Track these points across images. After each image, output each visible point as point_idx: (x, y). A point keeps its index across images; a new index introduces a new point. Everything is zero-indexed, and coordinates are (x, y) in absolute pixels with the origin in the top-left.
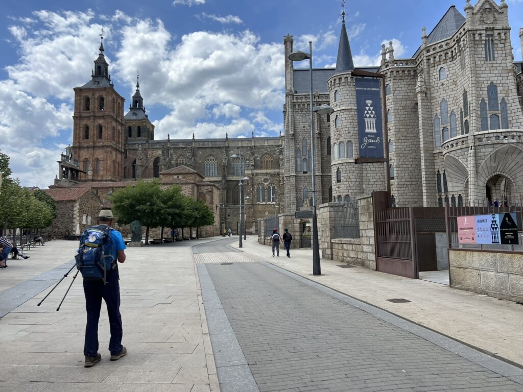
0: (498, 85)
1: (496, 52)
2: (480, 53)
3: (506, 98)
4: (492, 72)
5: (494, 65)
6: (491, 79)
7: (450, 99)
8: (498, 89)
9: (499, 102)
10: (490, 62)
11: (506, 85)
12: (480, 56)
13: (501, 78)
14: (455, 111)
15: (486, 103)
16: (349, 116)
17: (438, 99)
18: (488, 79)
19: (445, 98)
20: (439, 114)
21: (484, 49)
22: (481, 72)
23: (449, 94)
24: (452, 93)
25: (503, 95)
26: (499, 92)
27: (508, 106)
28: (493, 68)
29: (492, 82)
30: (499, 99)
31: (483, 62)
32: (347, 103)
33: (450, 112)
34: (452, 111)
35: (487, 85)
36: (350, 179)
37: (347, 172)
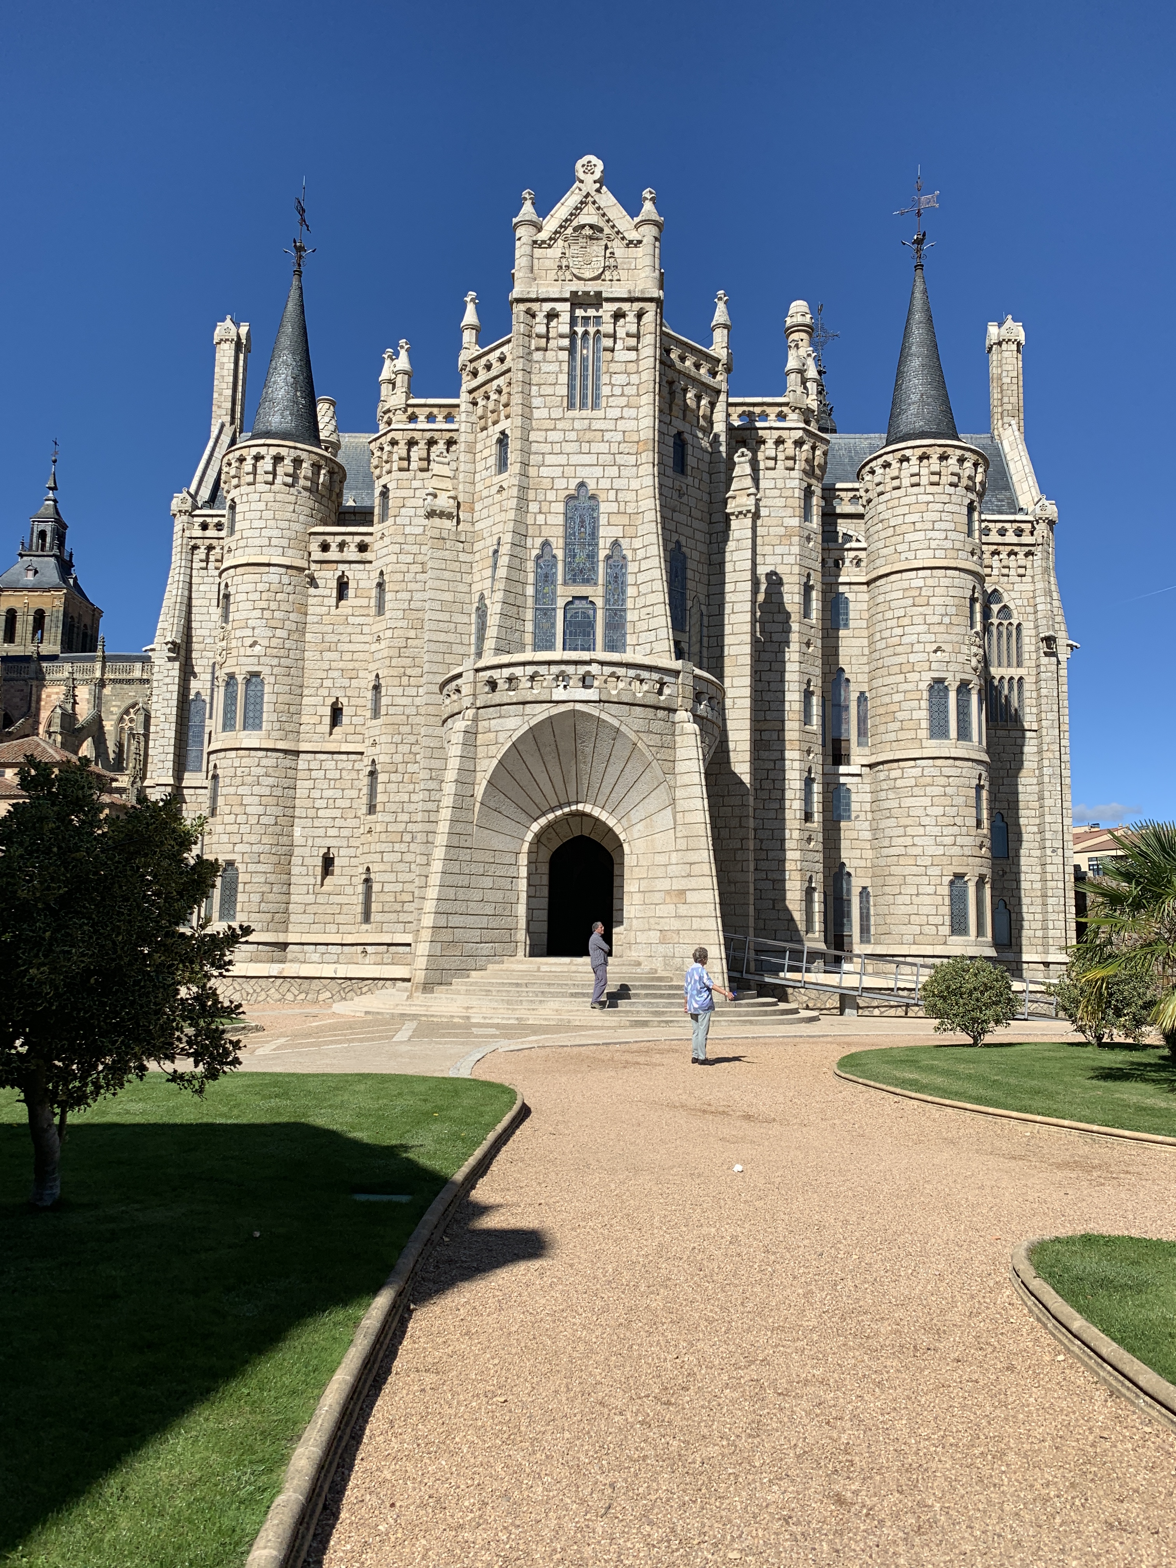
0: (602, 496)
1: (605, 379)
2: (551, 379)
3: (624, 543)
4: (585, 447)
5: (596, 425)
6: (582, 472)
8: (603, 507)
9: (602, 554)
10: (585, 413)
11: (631, 496)
12: (549, 390)
13: (613, 471)
15: (554, 557)
16: (260, 587)
17: (488, 542)
18: (570, 471)
20: (486, 593)
21: (565, 366)
22: (547, 448)
25: (617, 532)
26: (603, 520)
27: (630, 570)
28: (589, 436)
29: (582, 485)
30: (601, 545)
31: (557, 413)
32: (257, 542)
35: (563, 494)
36: (242, 804)
37: (238, 781)
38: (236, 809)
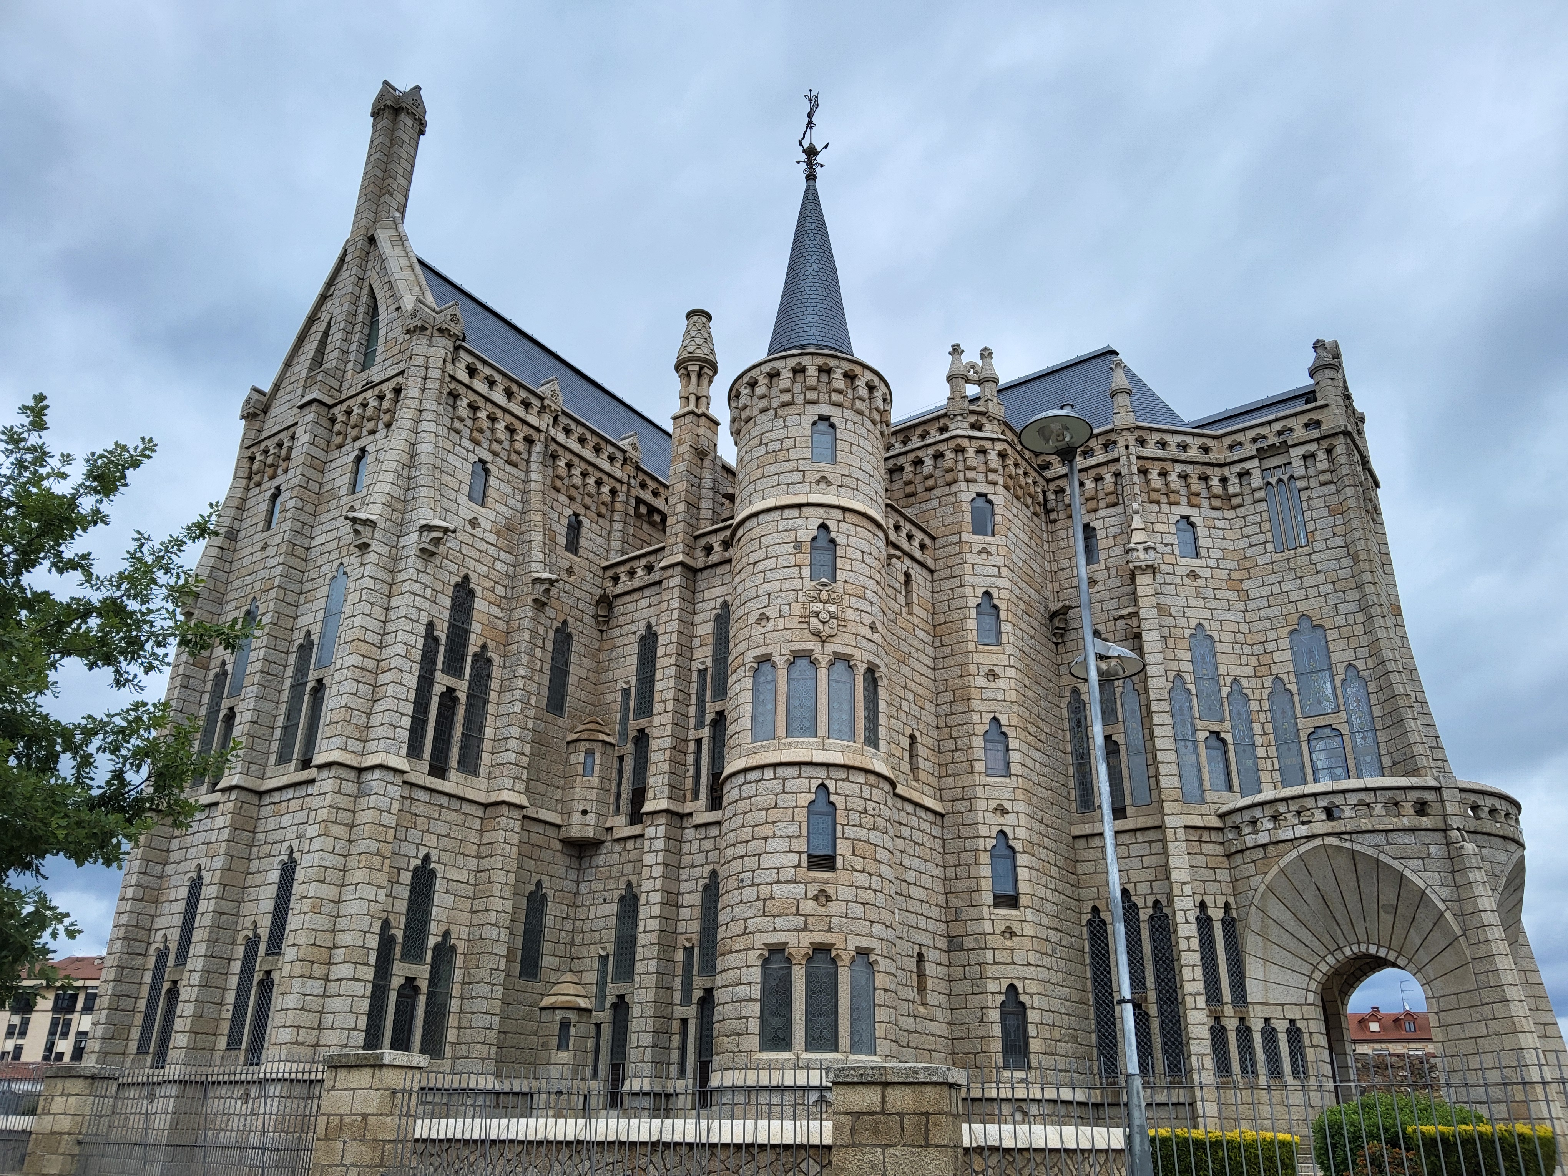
7: (1226, 637)
14: (1244, 682)
17: (1182, 622)
19: (1206, 623)
20: (1188, 677)
23: (1218, 614)
24: (1228, 616)
33: (1228, 680)
34: (1235, 680)
36: (876, 859)
37: (867, 821)
38: (872, 867)
